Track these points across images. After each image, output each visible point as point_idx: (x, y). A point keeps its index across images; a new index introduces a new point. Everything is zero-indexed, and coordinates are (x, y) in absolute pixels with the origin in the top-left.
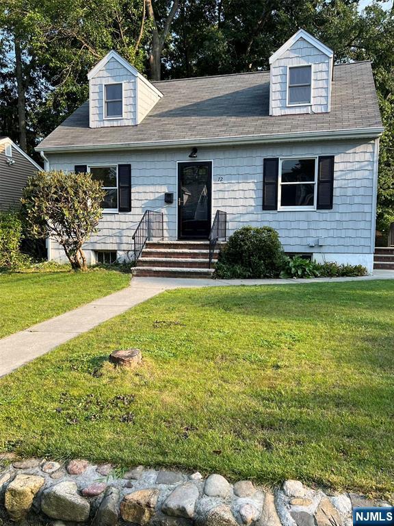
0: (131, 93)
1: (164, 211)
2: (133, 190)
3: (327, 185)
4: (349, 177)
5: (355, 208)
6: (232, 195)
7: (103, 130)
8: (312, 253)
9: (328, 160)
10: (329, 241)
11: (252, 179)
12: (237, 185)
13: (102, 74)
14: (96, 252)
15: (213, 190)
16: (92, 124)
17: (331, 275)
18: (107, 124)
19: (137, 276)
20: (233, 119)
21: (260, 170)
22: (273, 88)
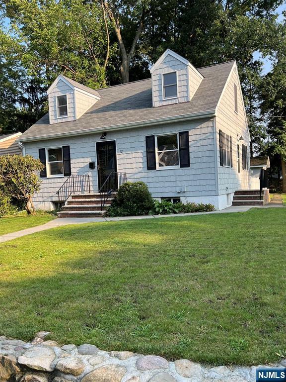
0: (71, 100)
1: (90, 174)
2: (71, 162)
3: (185, 151)
4: (198, 144)
5: (204, 165)
6: (129, 161)
7: (57, 125)
8: (180, 197)
9: (185, 134)
10: (189, 189)
11: (139, 150)
12: (131, 154)
13: (55, 90)
14: (54, 202)
15: (117, 158)
16: (51, 122)
17: (188, 212)
18: (59, 121)
19: (60, 217)
20: (131, 111)
21: (144, 144)
22: (154, 89)
